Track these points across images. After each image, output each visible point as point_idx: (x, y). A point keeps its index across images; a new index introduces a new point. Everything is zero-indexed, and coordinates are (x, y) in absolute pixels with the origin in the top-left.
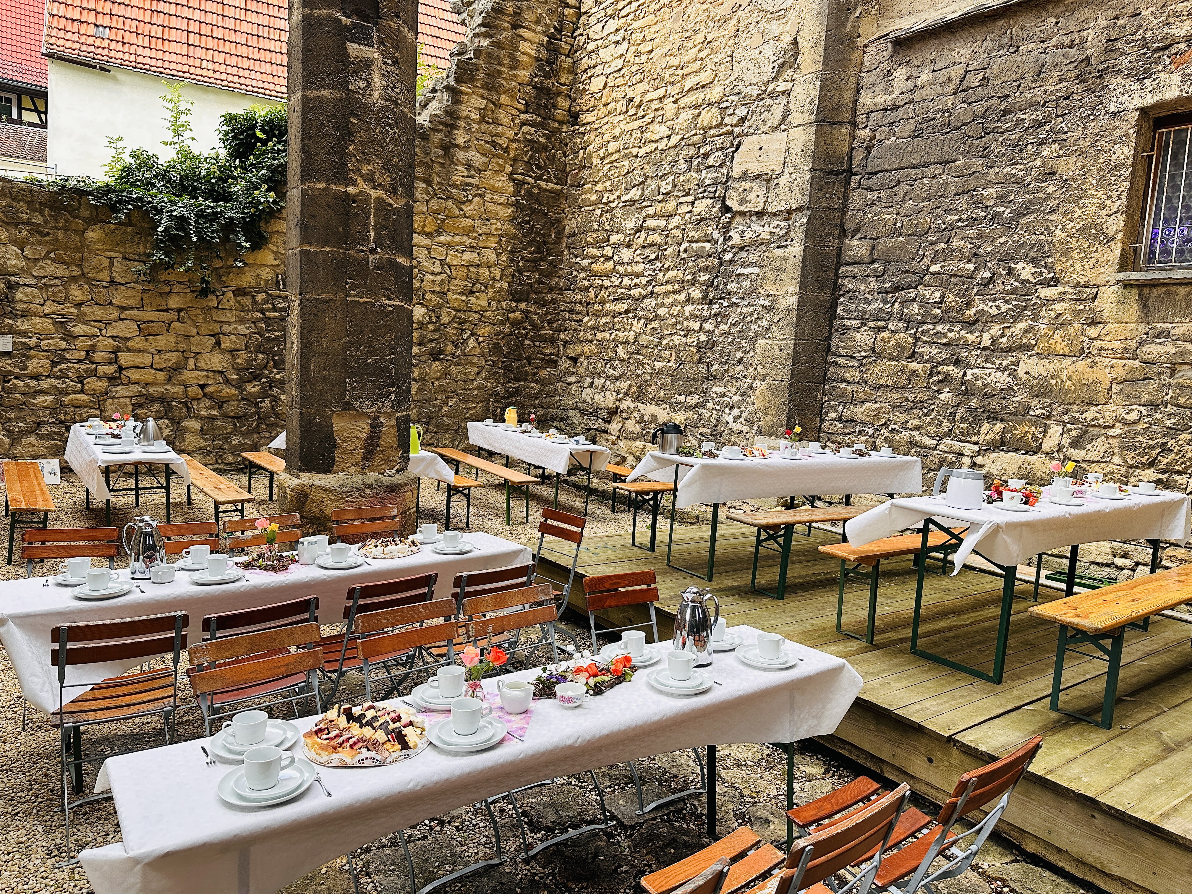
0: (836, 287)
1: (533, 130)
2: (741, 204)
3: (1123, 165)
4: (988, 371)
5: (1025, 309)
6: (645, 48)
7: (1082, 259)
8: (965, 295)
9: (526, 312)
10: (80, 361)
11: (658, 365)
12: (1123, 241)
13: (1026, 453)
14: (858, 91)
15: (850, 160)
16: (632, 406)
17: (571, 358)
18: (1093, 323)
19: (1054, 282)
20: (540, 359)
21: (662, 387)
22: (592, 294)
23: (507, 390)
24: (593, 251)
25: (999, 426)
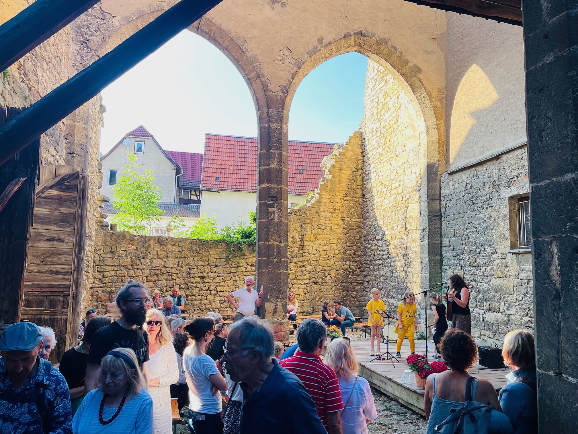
0: (441, 255)
1: (348, 202)
2: (410, 227)
3: (507, 215)
4: (483, 284)
5: (490, 262)
6: (381, 174)
7: (501, 245)
8: (475, 257)
9: (349, 265)
10: (207, 290)
11: (393, 284)
12: (511, 239)
13: (496, 313)
14: (441, 189)
15: (441, 211)
16: (386, 300)
17: (367, 282)
18: (507, 266)
19: (495, 253)
20: (356, 282)
21: (394, 292)
22: (372, 257)
23: (343, 295)
24: (371, 242)
25: (488, 303)
